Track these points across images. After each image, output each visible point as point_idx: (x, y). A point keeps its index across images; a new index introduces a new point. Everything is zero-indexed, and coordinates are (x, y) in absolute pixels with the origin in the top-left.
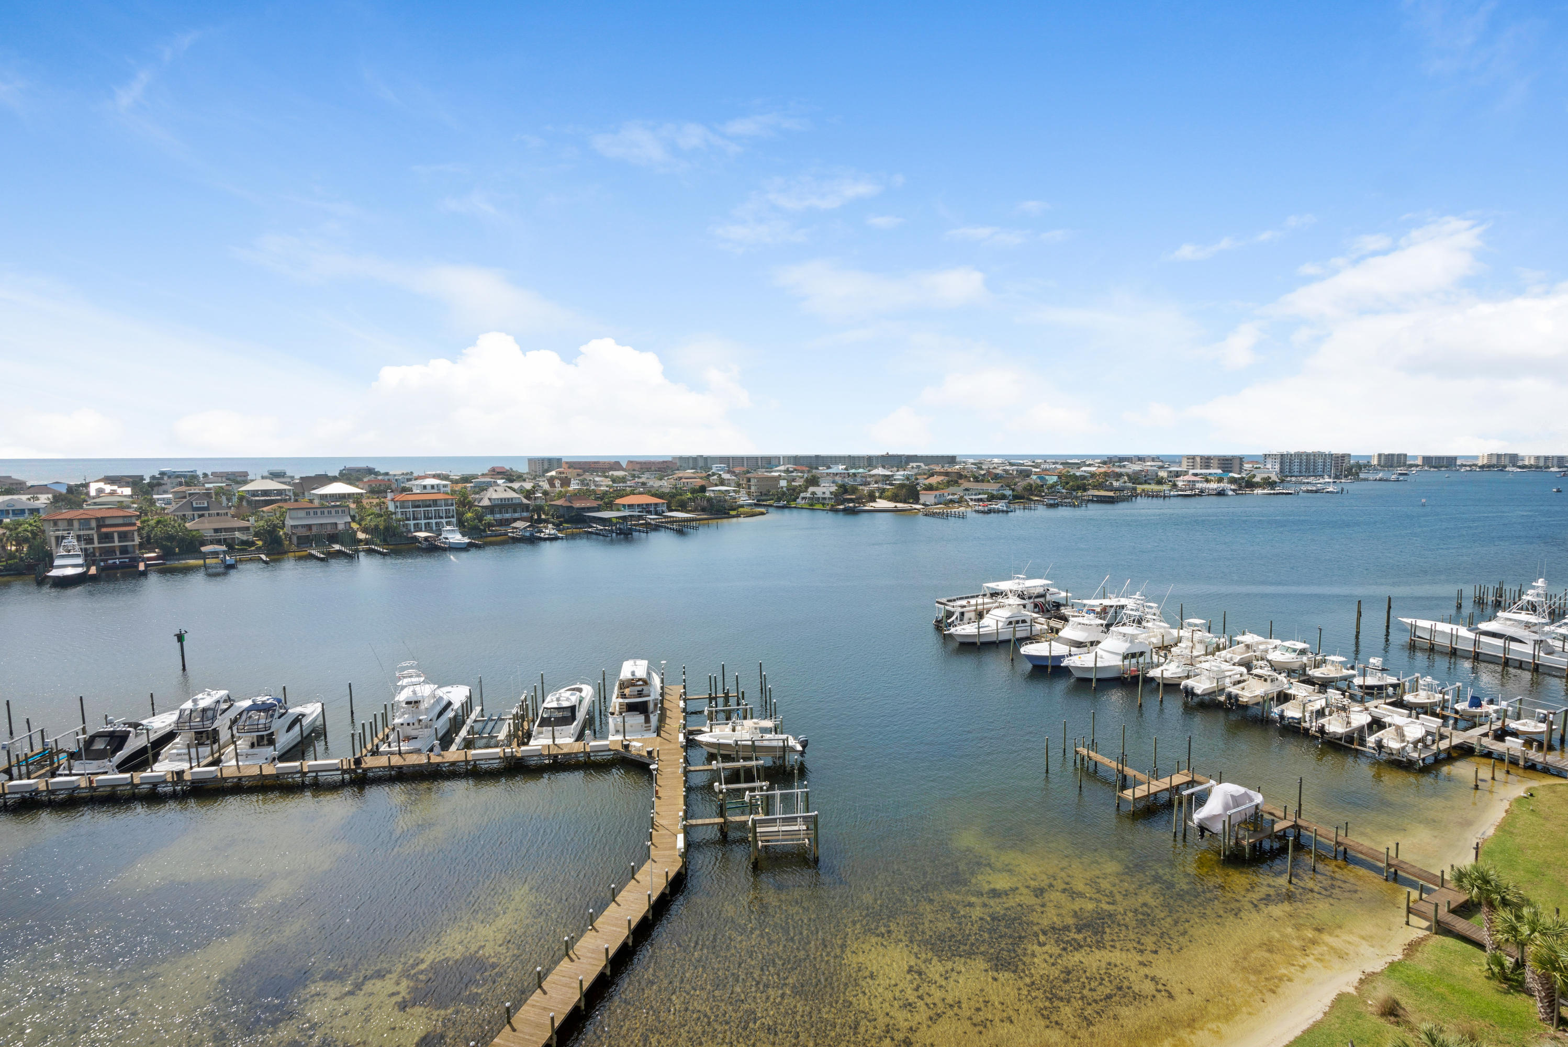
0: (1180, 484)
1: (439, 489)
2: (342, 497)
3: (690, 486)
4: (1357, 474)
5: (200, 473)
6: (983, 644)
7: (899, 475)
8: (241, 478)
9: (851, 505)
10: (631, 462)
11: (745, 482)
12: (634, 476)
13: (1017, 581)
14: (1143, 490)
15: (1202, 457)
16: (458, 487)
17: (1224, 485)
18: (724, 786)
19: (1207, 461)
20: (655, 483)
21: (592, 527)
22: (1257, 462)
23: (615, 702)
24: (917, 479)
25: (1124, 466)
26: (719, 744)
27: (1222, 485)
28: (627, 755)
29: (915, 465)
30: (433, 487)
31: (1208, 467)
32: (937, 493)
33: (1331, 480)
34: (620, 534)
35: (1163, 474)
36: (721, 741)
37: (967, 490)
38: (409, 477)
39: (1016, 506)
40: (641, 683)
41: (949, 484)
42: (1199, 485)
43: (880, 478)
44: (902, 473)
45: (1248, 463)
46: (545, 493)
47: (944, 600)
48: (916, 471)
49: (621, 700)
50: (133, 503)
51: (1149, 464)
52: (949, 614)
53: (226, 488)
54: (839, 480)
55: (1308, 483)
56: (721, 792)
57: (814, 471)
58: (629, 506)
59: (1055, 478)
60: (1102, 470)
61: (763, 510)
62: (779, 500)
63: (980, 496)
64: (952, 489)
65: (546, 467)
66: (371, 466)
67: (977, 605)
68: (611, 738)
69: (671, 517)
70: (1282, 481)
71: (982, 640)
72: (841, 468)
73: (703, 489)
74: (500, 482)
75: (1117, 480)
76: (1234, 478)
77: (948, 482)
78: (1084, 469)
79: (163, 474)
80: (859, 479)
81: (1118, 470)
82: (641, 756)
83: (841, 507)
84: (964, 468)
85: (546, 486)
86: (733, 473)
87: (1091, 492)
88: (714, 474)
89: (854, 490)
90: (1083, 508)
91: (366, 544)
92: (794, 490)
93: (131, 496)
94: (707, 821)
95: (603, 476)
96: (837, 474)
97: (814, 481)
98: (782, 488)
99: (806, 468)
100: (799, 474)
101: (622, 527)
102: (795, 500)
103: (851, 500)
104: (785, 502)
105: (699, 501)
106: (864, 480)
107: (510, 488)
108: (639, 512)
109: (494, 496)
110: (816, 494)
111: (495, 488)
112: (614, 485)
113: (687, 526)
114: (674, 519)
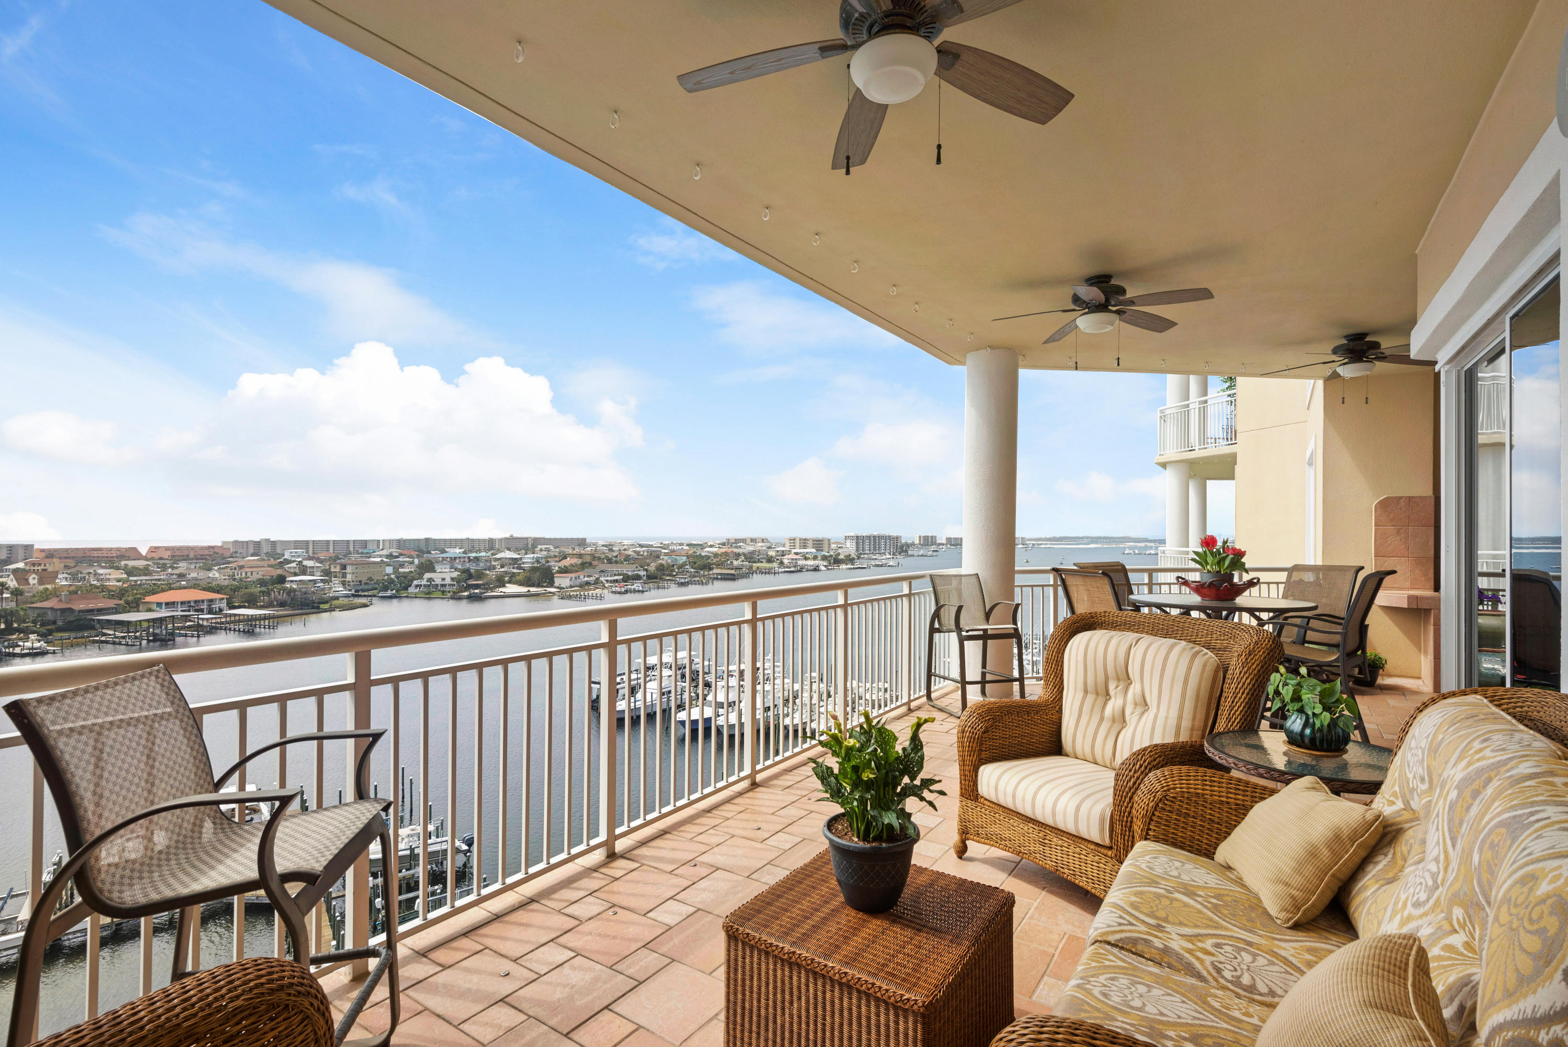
0: (786, 561)
3: (255, 577)
4: (907, 551)
7: (528, 559)
9: (477, 591)
10: (155, 548)
11: (338, 569)
12: (163, 567)
14: (757, 568)
15: (800, 539)
17: (818, 562)
19: (804, 543)
20: (200, 575)
21: (105, 634)
22: (840, 543)
24: (548, 562)
27: (816, 562)
29: (543, 547)
31: (805, 547)
32: (573, 575)
33: (891, 556)
34: (154, 641)
35: (772, 553)
37: (602, 571)
39: (651, 585)
41: (583, 566)
42: (801, 563)
43: (507, 562)
44: (532, 556)
45: (834, 543)
48: (545, 553)
51: (760, 544)
54: (458, 564)
55: (875, 559)
57: (425, 555)
58: (167, 604)
59: (684, 559)
60: (723, 550)
61: (364, 601)
62: (385, 589)
63: (616, 578)
64: (588, 571)
67: (630, 681)
69: (235, 615)
70: (859, 558)
72: (458, 552)
75: (736, 560)
76: (824, 555)
77: (583, 564)
78: (707, 549)
80: (482, 564)
81: (736, 550)
83: (466, 594)
84: (595, 550)
85: (12, 583)
86: (315, 559)
87: (716, 571)
88: (289, 561)
89: (480, 575)
90: (710, 586)
92: (404, 577)
95: (111, 568)
96: (455, 558)
97: (429, 567)
98: (388, 575)
99: (414, 553)
100: (407, 559)
101: (158, 631)
102: (406, 588)
103: (477, 586)
104: (394, 591)
105: (276, 594)
106: (489, 564)
108: (185, 611)
110: (433, 581)
112: (130, 578)
113: (260, 625)
114: (241, 618)
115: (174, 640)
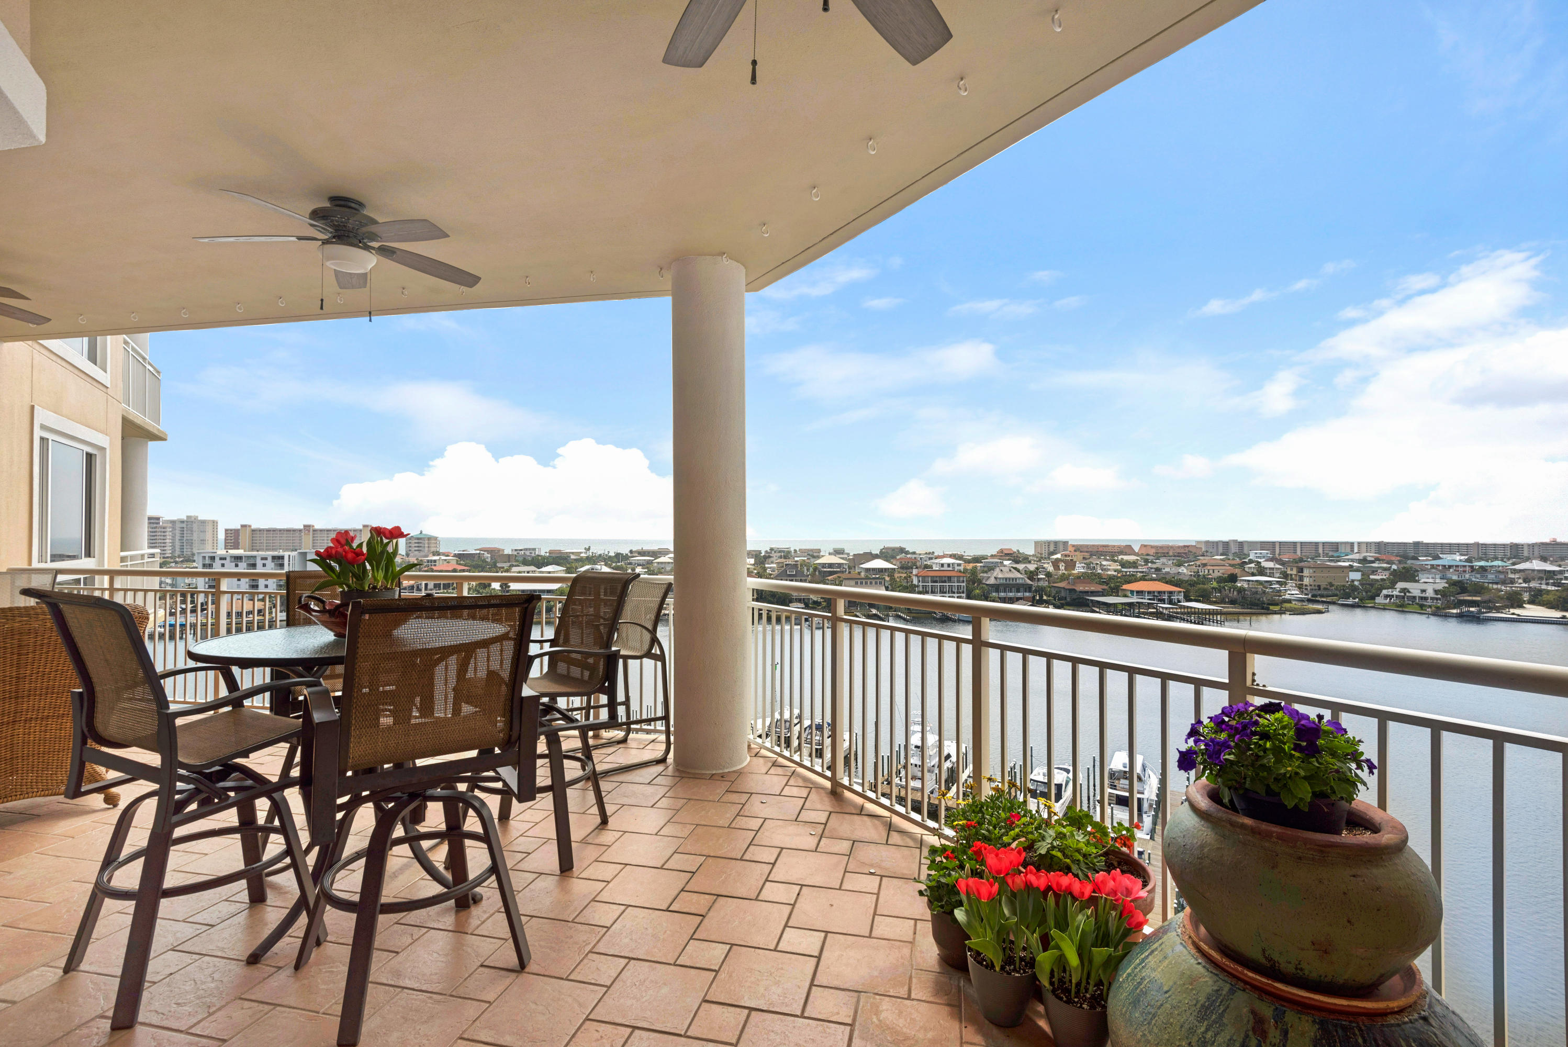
1: (954, 568)
2: (881, 571)
3: (1214, 574)
5: (792, 550)
8: (814, 554)
9: (1473, 609)
10: (1145, 546)
11: (1294, 572)
12: (1147, 561)
16: (970, 566)
20: (1169, 569)
30: (949, 565)
38: (931, 556)
43: (1534, 575)
46: (1049, 575)
50: (755, 569)
53: (808, 561)
54: (1451, 574)
58: (1138, 592)
61: (1320, 607)
62: (1347, 596)
65: (1051, 549)
66: (903, 546)
72: (1454, 559)
73: (1233, 578)
74: (1006, 563)
79: (772, 549)
80: (1491, 576)
83: (1456, 611)
85: (1050, 568)
86: (1274, 560)
88: (1251, 562)
89: (1477, 589)
91: (895, 611)
92: (1372, 585)
93: (754, 565)
95: (1112, 561)
96: (1450, 567)
97: (1405, 575)
98: (1353, 581)
100: (1382, 565)
102: (1373, 598)
103: (1474, 604)
104: (1357, 600)
105: (1227, 592)
106: (1502, 576)
107: (1015, 568)
108: (1150, 599)
109: (1000, 576)
110: (1409, 592)
111: (1001, 568)
112: (1123, 570)
113: (1210, 619)
114: (1193, 610)
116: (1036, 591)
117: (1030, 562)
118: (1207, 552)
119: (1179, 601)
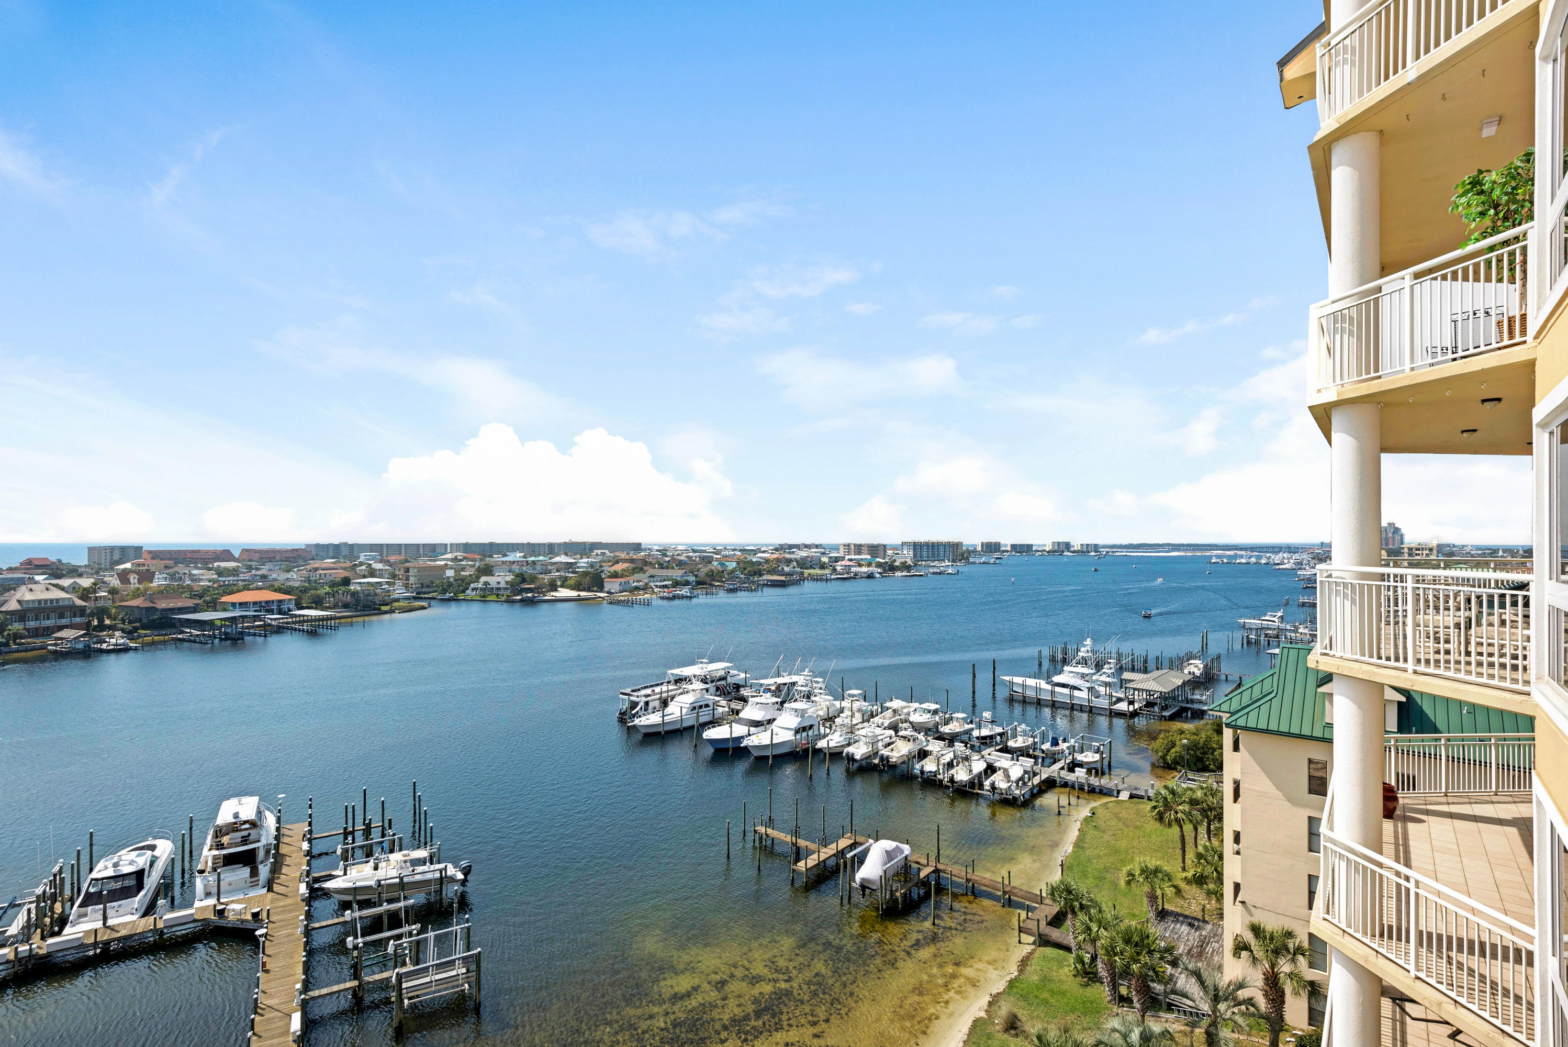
0: (839, 568)
3: (329, 578)
4: (968, 558)
6: (667, 732)
7: (583, 562)
9: (529, 595)
10: (247, 550)
11: (402, 572)
12: (250, 568)
13: (701, 665)
14: (809, 574)
15: (855, 545)
17: (873, 569)
18: (360, 940)
19: (859, 548)
20: (280, 576)
21: (183, 632)
22: (897, 549)
23: (208, 854)
24: (602, 566)
25: (793, 553)
26: (355, 889)
27: (871, 569)
28: (223, 923)
29: (599, 552)
31: (860, 553)
32: (622, 580)
33: (950, 564)
34: (226, 639)
35: (825, 559)
36: (359, 884)
37: (652, 576)
39: (699, 591)
40: (247, 826)
41: (634, 571)
42: (853, 569)
43: (562, 566)
44: (586, 560)
45: (890, 550)
46: (113, 591)
47: (628, 691)
48: (600, 558)
49: (216, 852)
51: (813, 550)
52: (634, 705)
54: (516, 568)
55: (934, 566)
56: (355, 947)
57: (487, 559)
58: (241, 604)
59: (734, 564)
60: (775, 556)
61: (424, 604)
62: (444, 591)
63: (665, 583)
64: (637, 576)
65: (116, 557)
67: (661, 693)
68: (197, 904)
69: (300, 616)
70: (916, 565)
71: (668, 728)
72: (518, 556)
73: (346, 582)
74: (39, 578)
75: (788, 566)
76: (879, 562)
77: (634, 569)
78: (760, 555)
80: (538, 568)
81: (788, 556)
82: (243, 921)
83: (518, 598)
84: (649, 555)
85: (115, 582)
86: (387, 562)
87: (766, 577)
88: (361, 564)
89: (533, 579)
92: (463, 580)
94: (336, 988)
95: (205, 569)
96: (514, 562)
97: (487, 570)
98: (448, 578)
99: (478, 557)
100: (470, 563)
101: (229, 630)
102: (464, 591)
103: (530, 590)
104: (452, 594)
105: (341, 595)
106: (544, 568)
107: (56, 586)
108: (255, 611)
109: (29, 597)
110: (489, 584)
111: (30, 586)
112: (220, 579)
113: (323, 626)
114: (306, 618)
115: (243, 639)
116: (92, 615)
117: (80, 575)
118: (317, 555)
119: (290, 610)
